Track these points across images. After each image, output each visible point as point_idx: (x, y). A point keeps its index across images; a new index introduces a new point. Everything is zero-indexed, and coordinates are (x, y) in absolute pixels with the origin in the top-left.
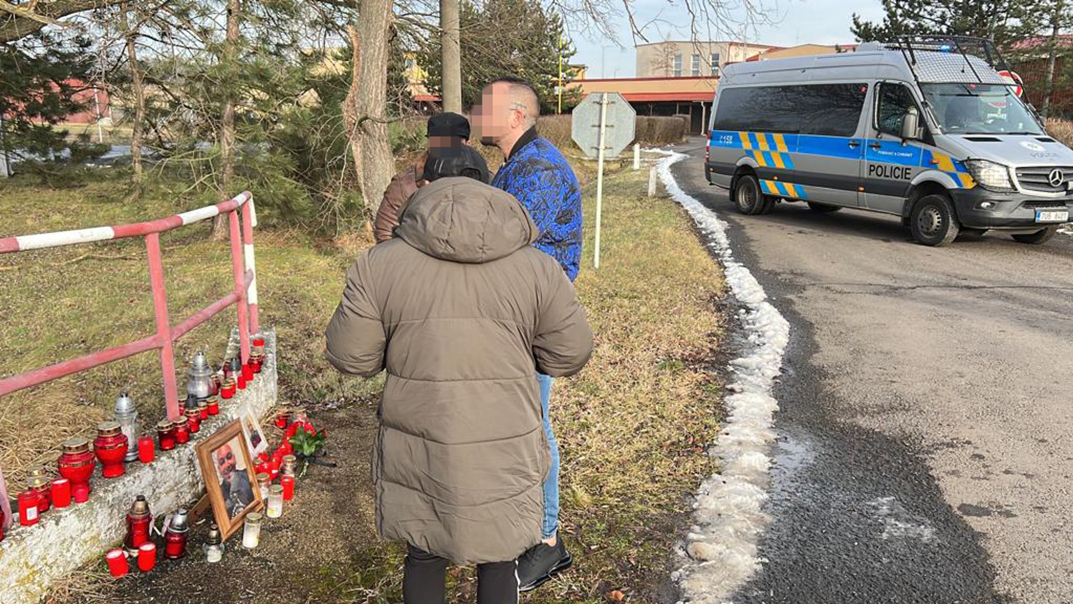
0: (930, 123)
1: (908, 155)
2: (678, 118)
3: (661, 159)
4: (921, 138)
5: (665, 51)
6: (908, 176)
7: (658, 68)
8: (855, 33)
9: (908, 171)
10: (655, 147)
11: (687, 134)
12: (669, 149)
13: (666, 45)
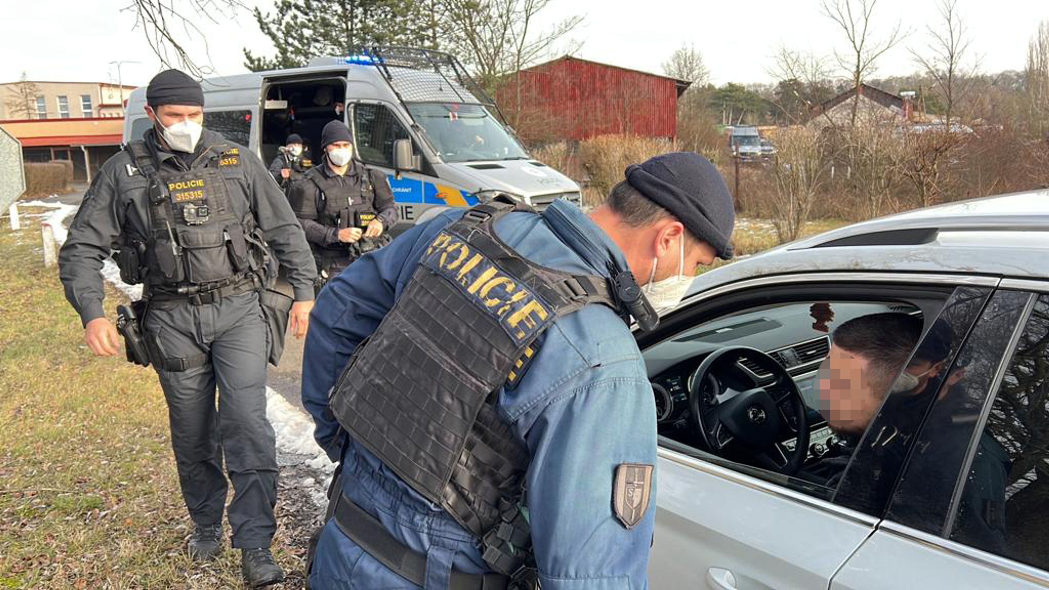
0: (428, 151)
1: (406, 190)
2: (56, 164)
3: (47, 214)
4: (419, 169)
5: (22, 92)
6: (409, 216)
7: (17, 111)
8: (250, 68)
9: (409, 210)
10: (33, 199)
11: (70, 183)
12: (55, 201)
13: (22, 85)
